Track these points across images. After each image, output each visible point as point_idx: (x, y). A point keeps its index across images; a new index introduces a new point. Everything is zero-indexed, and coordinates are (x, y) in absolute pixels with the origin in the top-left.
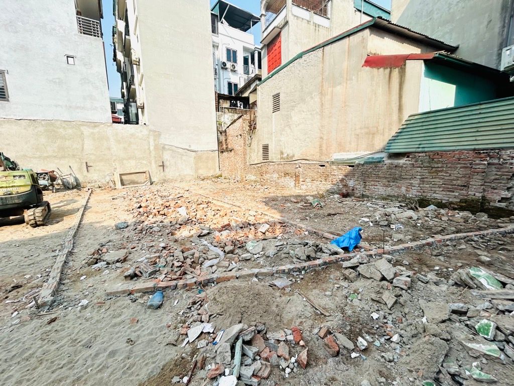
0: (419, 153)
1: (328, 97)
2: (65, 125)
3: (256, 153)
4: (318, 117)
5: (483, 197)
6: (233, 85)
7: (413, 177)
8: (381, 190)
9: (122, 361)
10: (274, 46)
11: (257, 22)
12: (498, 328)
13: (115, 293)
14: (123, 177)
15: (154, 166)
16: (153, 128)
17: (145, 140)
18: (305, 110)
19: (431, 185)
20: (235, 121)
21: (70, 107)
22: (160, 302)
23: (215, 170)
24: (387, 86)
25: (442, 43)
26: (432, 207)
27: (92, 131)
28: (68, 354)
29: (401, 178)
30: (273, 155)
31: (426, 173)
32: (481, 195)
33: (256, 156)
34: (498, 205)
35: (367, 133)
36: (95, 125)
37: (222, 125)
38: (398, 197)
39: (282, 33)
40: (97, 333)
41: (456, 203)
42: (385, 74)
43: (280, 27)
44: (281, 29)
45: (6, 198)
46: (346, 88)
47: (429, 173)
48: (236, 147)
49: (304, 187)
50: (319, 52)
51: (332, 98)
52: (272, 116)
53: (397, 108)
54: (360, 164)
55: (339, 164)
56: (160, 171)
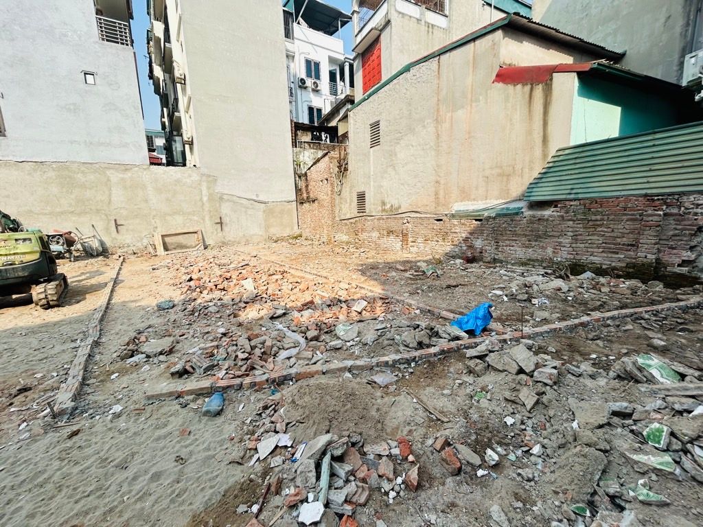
0: (571, 200)
1: (446, 125)
2: (84, 169)
3: (348, 204)
4: (433, 153)
5: (658, 260)
6: (315, 111)
7: (563, 234)
8: (519, 252)
9: (170, 486)
10: (372, 56)
11: (348, 22)
12: (672, 434)
13: (158, 395)
14: (167, 239)
15: (208, 223)
16: (205, 171)
17: (195, 188)
18: (414, 144)
19: (587, 245)
20: (318, 160)
22: (219, 406)
23: (292, 229)
24: (528, 110)
25: (603, 48)
26: (588, 274)
27: (121, 176)
28: (96, 477)
29: (546, 235)
30: (371, 205)
31: (580, 227)
32: (654, 257)
33: (348, 208)
34: (678, 270)
35: (500, 175)
36: (126, 168)
37: (302, 166)
38: (542, 261)
39: (382, 37)
40: (135, 450)
41: (621, 269)
42: (523, 93)
43: (379, 29)
44: (381, 30)
45: (6, 269)
46: (471, 112)
47: (584, 228)
48: (322, 196)
49: (414, 250)
50: (433, 63)
51: (452, 126)
52: (369, 152)
53: (541, 139)
54: (490, 217)
55: (461, 217)
56: (217, 230)
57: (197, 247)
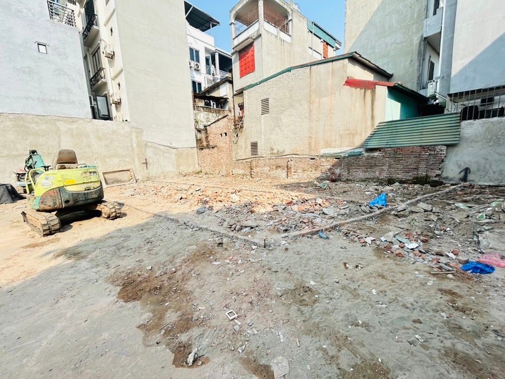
0: (388, 148)
1: (316, 105)
2: (38, 120)
3: (243, 150)
4: (307, 120)
5: (426, 175)
6: (197, 84)
7: (384, 165)
8: (361, 175)
10: (247, 54)
11: (216, 25)
14: (107, 176)
15: (137, 162)
16: (135, 125)
17: (127, 137)
18: (294, 114)
19: (395, 169)
20: (218, 120)
21: (44, 100)
23: (195, 167)
24: (363, 101)
26: (397, 184)
27: (69, 126)
29: (375, 165)
30: (261, 150)
31: (392, 161)
32: (425, 173)
33: (244, 152)
34: (434, 179)
35: (348, 134)
36: (73, 120)
37: (199, 123)
38: (373, 179)
39: (255, 43)
41: (411, 180)
42: (361, 93)
43: (254, 38)
45: (87, 193)
46: (331, 100)
47: (394, 161)
48: (220, 144)
49: (296, 176)
50: (307, 69)
51: (319, 106)
52: (260, 117)
53: (371, 117)
54: (345, 157)
55: (327, 157)
56: (143, 169)
57: (131, 182)
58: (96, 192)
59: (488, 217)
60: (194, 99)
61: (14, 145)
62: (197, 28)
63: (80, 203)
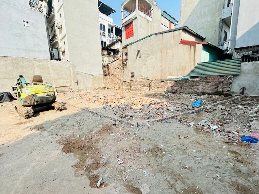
0: (202, 76)
1: (165, 54)
2: (23, 60)
3: (127, 76)
4: (160, 61)
6: (103, 42)
7: (200, 85)
8: (188, 90)
10: (130, 27)
11: (114, 12)
14: (57, 89)
15: (73, 82)
16: (72, 63)
17: (68, 69)
18: (153, 58)
19: (206, 87)
20: (114, 61)
21: (26, 50)
23: (102, 85)
24: (189, 52)
26: (207, 95)
27: (39, 63)
29: (195, 85)
30: (137, 77)
32: (222, 90)
33: (127, 77)
34: (226, 93)
35: (181, 69)
36: (41, 60)
38: (194, 92)
39: (134, 22)
41: (214, 93)
42: (188, 47)
43: (133, 19)
45: (47, 97)
46: (173, 51)
47: (205, 83)
48: (115, 73)
49: (154, 90)
50: (160, 35)
51: (166, 54)
52: (136, 60)
53: (193, 60)
54: (180, 81)
55: (170, 81)
56: (76, 85)
57: (69, 92)
58: (52, 97)
59: (255, 113)
60: (102, 50)
61: (11, 73)
62: (104, 14)
63: (44, 102)
